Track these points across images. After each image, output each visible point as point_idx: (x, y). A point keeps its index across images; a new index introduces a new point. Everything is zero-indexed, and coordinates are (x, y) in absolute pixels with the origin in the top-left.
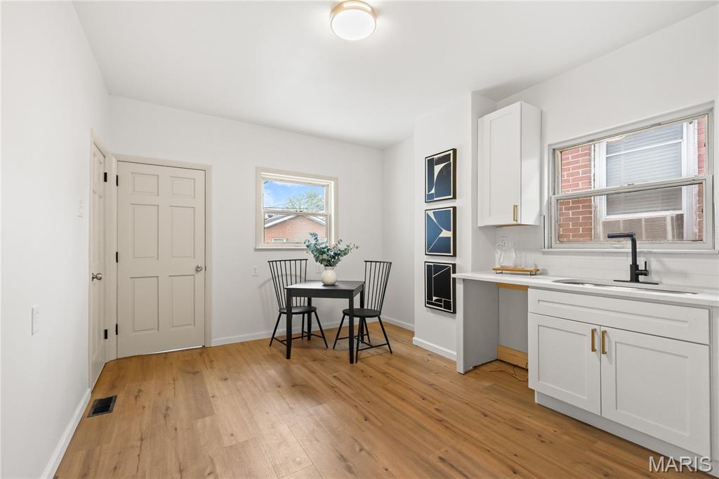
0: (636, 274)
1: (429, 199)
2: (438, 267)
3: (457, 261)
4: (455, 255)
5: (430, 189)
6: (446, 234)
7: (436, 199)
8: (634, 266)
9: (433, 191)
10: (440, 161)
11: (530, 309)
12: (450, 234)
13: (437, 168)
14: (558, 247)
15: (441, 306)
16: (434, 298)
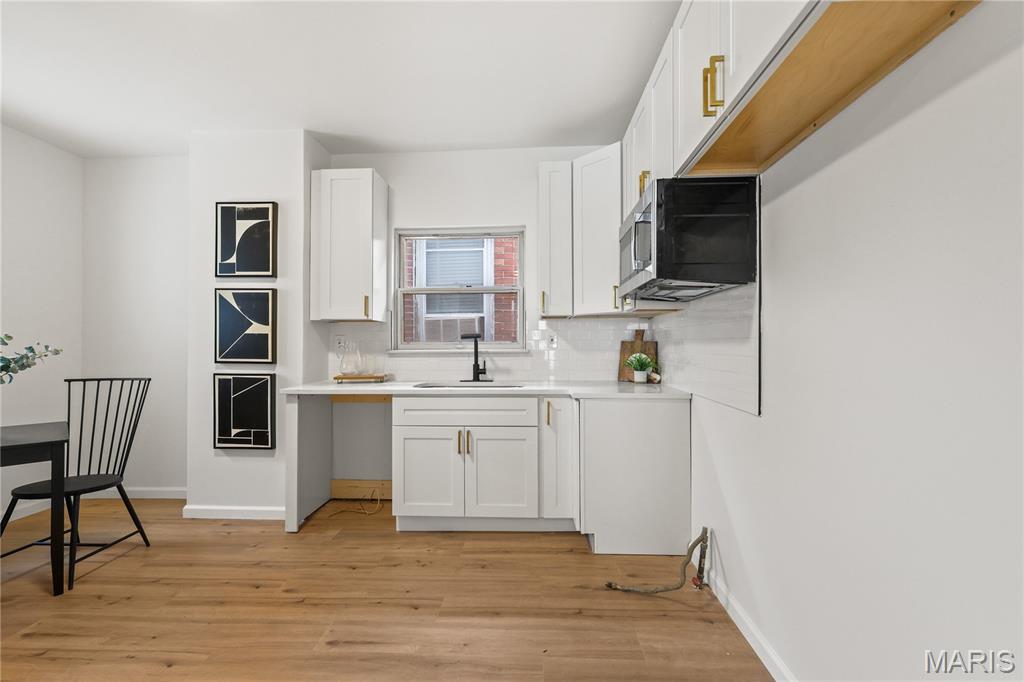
0: (478, 373)
1: (224, 271)
2: (241, 382)
3: (278, 370)
4: (274, 361)
5: (226, 256)
6: (256, 328)
7: (237, 273)
8: (476, 366)
9: (233, 260)
10: (247, 214)
11: (395, 421)
12: (267, 330)
13: (242, 227)
14: (404, 348)
15: (249, 442)
16: (234, 432)
